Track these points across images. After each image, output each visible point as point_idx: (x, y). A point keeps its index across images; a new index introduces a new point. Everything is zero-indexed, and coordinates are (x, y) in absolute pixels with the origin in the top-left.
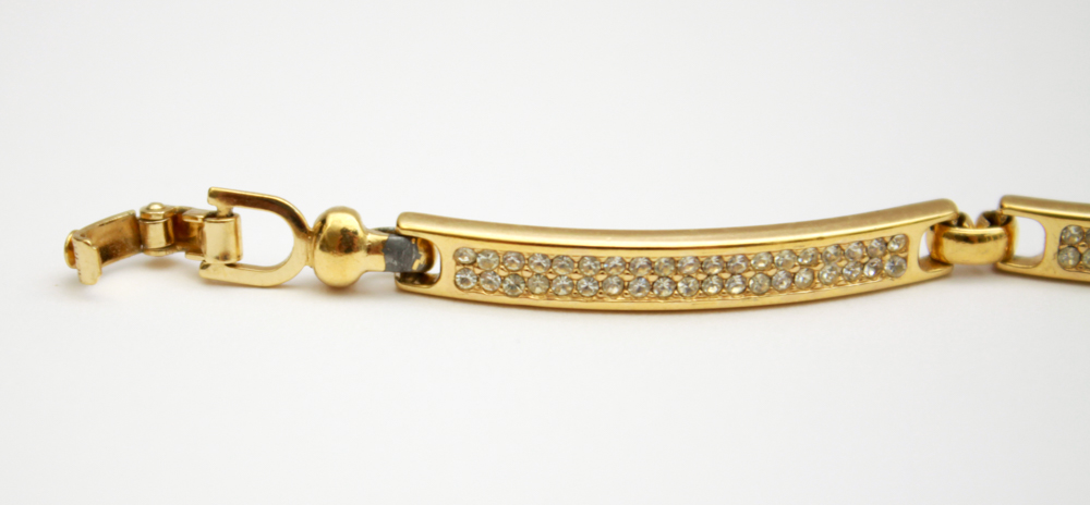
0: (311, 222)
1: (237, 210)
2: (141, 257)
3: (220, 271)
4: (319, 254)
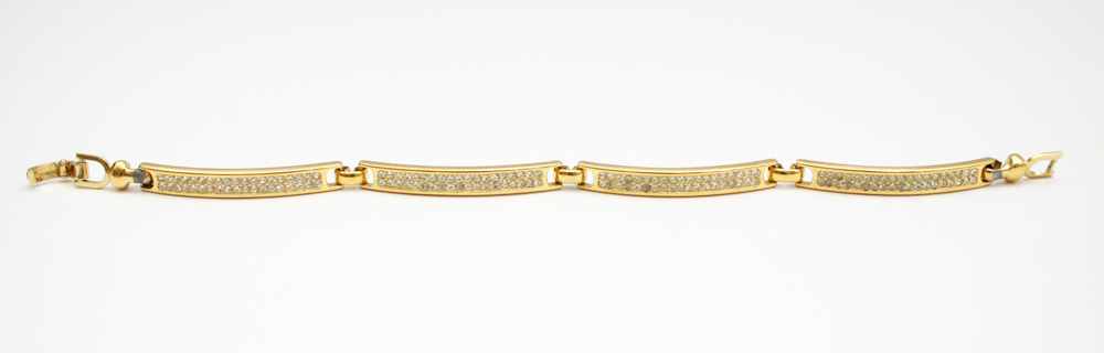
0: (111, 165)
1: (87, 161)
2: (59, 179)
3: (81, 183)
4: (112, 177)
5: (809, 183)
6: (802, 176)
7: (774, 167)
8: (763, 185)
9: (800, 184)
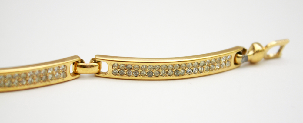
5: (106, 73)
6: (99, 68)
7: (77, 62)
8: (69, 77)
9: (98, 75)
